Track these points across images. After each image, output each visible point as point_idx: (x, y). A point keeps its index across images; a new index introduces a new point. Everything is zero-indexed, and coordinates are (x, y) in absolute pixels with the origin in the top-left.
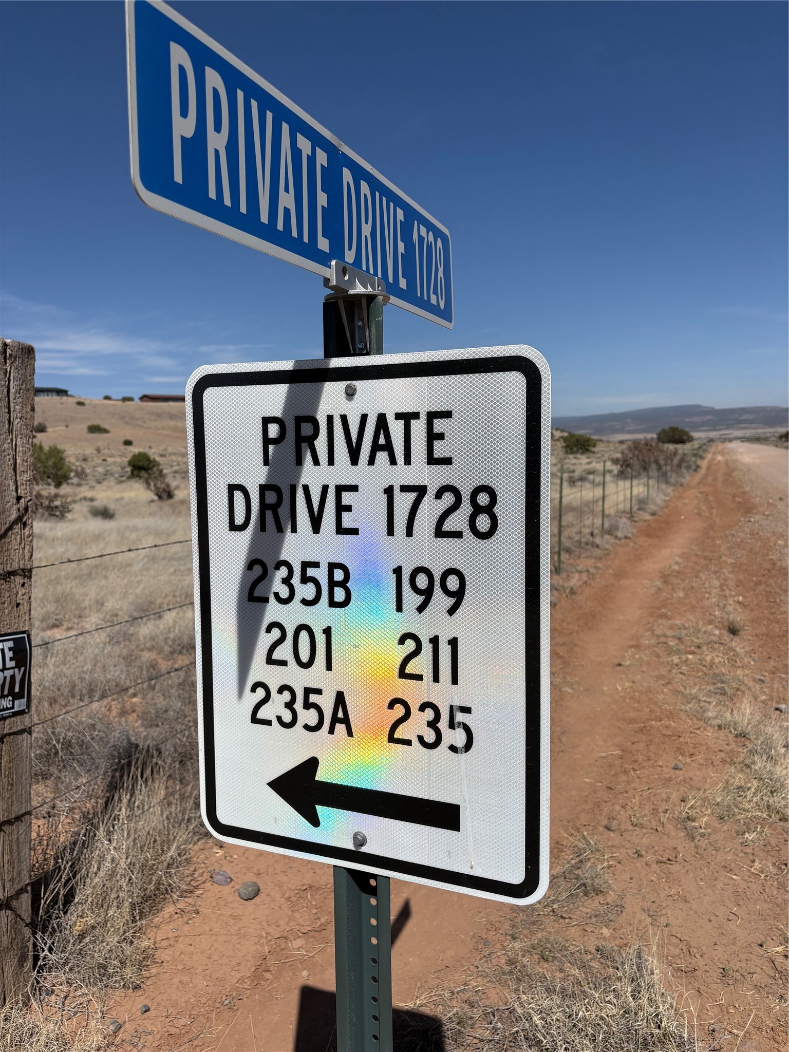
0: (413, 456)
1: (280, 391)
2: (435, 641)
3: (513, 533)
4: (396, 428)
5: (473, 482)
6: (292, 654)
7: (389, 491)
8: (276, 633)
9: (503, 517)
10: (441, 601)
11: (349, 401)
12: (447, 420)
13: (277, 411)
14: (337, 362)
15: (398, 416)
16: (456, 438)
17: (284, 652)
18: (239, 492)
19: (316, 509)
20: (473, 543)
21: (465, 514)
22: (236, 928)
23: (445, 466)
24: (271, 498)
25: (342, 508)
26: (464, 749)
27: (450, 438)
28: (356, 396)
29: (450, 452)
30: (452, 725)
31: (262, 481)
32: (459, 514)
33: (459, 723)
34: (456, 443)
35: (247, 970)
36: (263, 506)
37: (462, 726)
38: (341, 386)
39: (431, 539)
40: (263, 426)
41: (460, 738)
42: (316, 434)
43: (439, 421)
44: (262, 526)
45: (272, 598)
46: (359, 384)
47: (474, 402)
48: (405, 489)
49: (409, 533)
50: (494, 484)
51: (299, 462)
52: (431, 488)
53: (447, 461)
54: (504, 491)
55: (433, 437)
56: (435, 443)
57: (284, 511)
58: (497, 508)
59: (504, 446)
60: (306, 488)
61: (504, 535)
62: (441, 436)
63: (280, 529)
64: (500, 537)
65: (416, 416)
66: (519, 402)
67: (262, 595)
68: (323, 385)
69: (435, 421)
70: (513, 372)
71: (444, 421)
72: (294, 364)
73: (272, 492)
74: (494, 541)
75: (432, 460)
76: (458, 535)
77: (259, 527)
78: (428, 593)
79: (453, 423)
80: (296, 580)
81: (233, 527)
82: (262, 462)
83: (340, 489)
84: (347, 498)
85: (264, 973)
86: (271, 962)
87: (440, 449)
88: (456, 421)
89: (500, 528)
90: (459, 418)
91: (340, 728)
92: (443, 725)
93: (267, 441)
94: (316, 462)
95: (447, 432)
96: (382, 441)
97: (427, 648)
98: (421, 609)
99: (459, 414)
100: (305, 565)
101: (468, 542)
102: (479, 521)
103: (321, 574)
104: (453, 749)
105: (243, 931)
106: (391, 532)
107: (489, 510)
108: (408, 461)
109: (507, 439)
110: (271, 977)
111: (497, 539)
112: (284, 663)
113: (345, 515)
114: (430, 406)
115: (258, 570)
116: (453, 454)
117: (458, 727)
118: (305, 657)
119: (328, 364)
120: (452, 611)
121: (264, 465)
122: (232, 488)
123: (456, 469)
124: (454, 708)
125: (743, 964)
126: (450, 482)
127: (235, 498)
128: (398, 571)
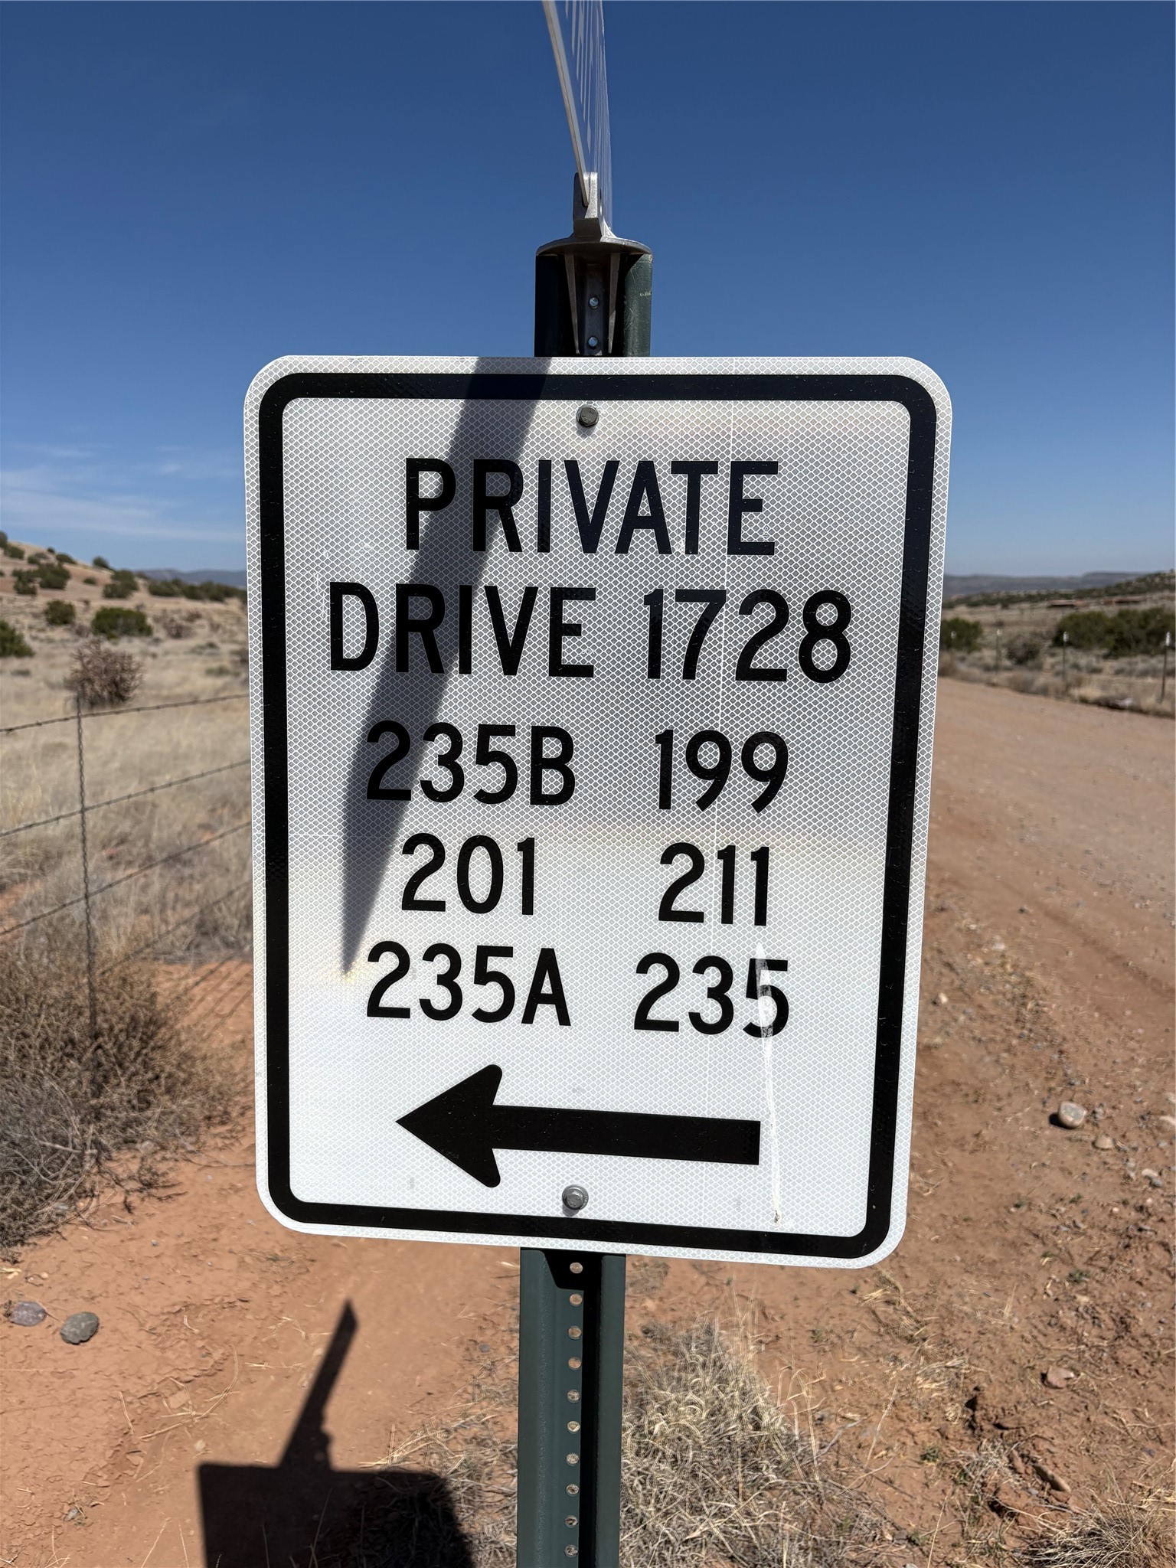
0: (701, 539)
1: (448, 411)
2: (728, 856)
3: (875, 671)
4: (673, 489)
5: (811, 585)
6: (456, 889)
7: (655, 600)
8: (424, 854)
9: (860, 645)
10: (741, 787)
11: (584, 436)
12: (769, 478)
13: (439, 448)
14: (561, 366)
15: (678, 467)
16: (783, 510)
17: (441, 885)
18: (353, 598)
19: (511, 631)
20: (806, 688)
21: (793, 640)
22: (68, 1392)
23: (760, 558)
24: (421, 608)
25: (560, 630)
26: (771, 1030)
27: (773, 510)
28: (598, 428)
29: (772, 532)
30: (752, 992)
31: (404, 578)
32: (782, 640)
33: (765, 988)
34: (783, 517)
35: (99, 1456)
36: (404, 624)
37: (769, 992)
38: (570, 408)
39: (729, 683)
40: (408, 476)
41: (766, 1012)
42: (516, 493)
43: (753, 479)
44: (401, 659)
45: (417, 793)
46: (604, 408)
47: (818, 449)
48: (683, 596)
49: (689, 672)
50: (848, 589)
51: (480, 543)
52: (732, 595)
53: (766, 549)
54: (863, 601)
55: (740, 505)
56: (745, 516)
57: (446, 634)
58: (851, 630)
59: (867, 525)
60: (492, 593)
61: (859, 674)
62: (756, 505)
63: (438, 667)
64: (854, 678)
65: (711, 467)
66: (898, 453)
67: (397, 786)
68: (534, 406)
69: (747, 478)
70: (890, 403)
71: (764, 479)
72: (478, 364)
73: (422, 599)
74: (843, 685)
75: (736, 546)
76: (779, 675)
77: (394, 664)
78: (719, 776)
79: (779, 483)
80: (467, 759)
81: (339, 662)
82: (403, 541)
83: (559, 596)
84: (571, 612)
85: (128, 1457)
86: (138, 1437)
87: (753, 528)
88: (785, 479)
89: (854, 663)
90: (790, 475)
91: (546, 1012)
92: (737, 992)
93: (414, 504)
94: (514, 545)
95: (768, 498)
96: (644, 509)
97: (714, 868)
98: (704, 802)
99: (790, 468)
100: (486, 732)
101: (795, 688)
102: (818, 651)
103: (518, 748)
104: (753, 1030)
105: (79, 1394)
106: (654, 671)
107: (836, 633)
108: (692, 547)
109: (873, 514)
110: (142, 1461)
111: (848, 681)
112: (439, 906)
113: (567, 641)
114: (738, 452)
115: (389, 742)
116: (777, 536)
117: (763, 994)
118: (480, 891)
119: (545, 368)
120: (760, 804)
121: (408, 548)
122: (338, 590)
123: (781, 562)
124: (757, 963)
125: (836, 1321)
126: (769, 584)
127: (345, 609)
128: (665, 740)
